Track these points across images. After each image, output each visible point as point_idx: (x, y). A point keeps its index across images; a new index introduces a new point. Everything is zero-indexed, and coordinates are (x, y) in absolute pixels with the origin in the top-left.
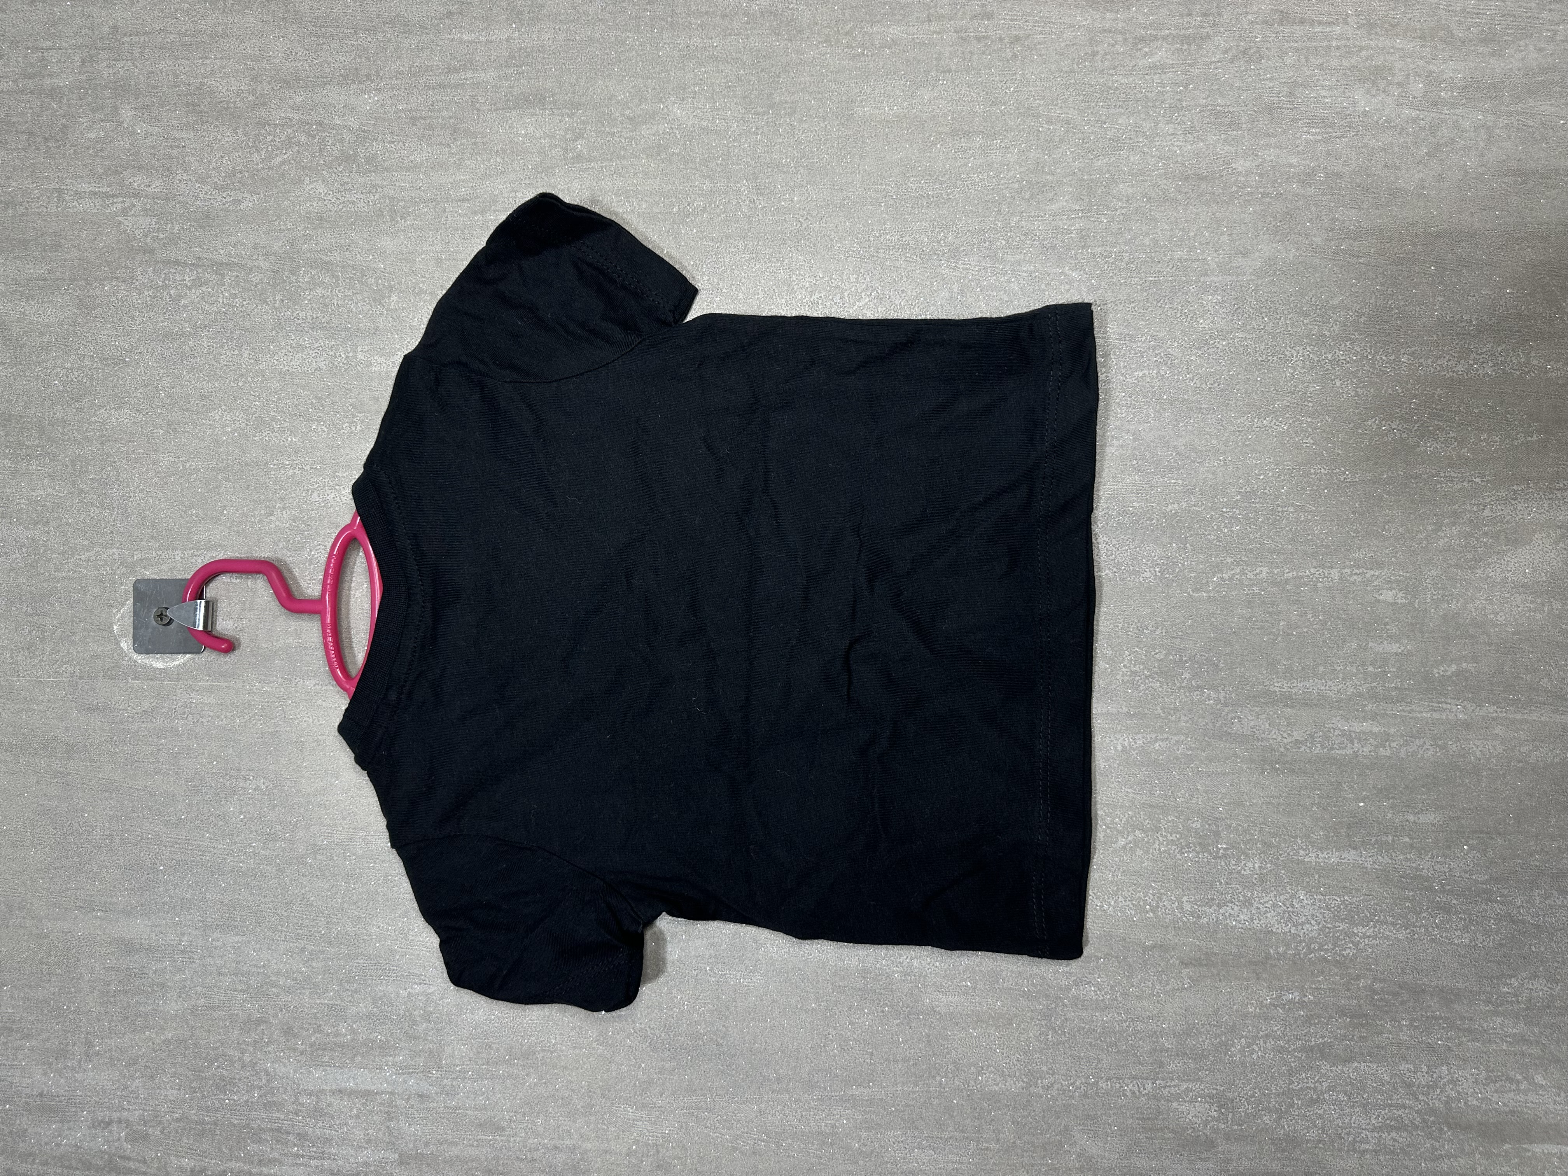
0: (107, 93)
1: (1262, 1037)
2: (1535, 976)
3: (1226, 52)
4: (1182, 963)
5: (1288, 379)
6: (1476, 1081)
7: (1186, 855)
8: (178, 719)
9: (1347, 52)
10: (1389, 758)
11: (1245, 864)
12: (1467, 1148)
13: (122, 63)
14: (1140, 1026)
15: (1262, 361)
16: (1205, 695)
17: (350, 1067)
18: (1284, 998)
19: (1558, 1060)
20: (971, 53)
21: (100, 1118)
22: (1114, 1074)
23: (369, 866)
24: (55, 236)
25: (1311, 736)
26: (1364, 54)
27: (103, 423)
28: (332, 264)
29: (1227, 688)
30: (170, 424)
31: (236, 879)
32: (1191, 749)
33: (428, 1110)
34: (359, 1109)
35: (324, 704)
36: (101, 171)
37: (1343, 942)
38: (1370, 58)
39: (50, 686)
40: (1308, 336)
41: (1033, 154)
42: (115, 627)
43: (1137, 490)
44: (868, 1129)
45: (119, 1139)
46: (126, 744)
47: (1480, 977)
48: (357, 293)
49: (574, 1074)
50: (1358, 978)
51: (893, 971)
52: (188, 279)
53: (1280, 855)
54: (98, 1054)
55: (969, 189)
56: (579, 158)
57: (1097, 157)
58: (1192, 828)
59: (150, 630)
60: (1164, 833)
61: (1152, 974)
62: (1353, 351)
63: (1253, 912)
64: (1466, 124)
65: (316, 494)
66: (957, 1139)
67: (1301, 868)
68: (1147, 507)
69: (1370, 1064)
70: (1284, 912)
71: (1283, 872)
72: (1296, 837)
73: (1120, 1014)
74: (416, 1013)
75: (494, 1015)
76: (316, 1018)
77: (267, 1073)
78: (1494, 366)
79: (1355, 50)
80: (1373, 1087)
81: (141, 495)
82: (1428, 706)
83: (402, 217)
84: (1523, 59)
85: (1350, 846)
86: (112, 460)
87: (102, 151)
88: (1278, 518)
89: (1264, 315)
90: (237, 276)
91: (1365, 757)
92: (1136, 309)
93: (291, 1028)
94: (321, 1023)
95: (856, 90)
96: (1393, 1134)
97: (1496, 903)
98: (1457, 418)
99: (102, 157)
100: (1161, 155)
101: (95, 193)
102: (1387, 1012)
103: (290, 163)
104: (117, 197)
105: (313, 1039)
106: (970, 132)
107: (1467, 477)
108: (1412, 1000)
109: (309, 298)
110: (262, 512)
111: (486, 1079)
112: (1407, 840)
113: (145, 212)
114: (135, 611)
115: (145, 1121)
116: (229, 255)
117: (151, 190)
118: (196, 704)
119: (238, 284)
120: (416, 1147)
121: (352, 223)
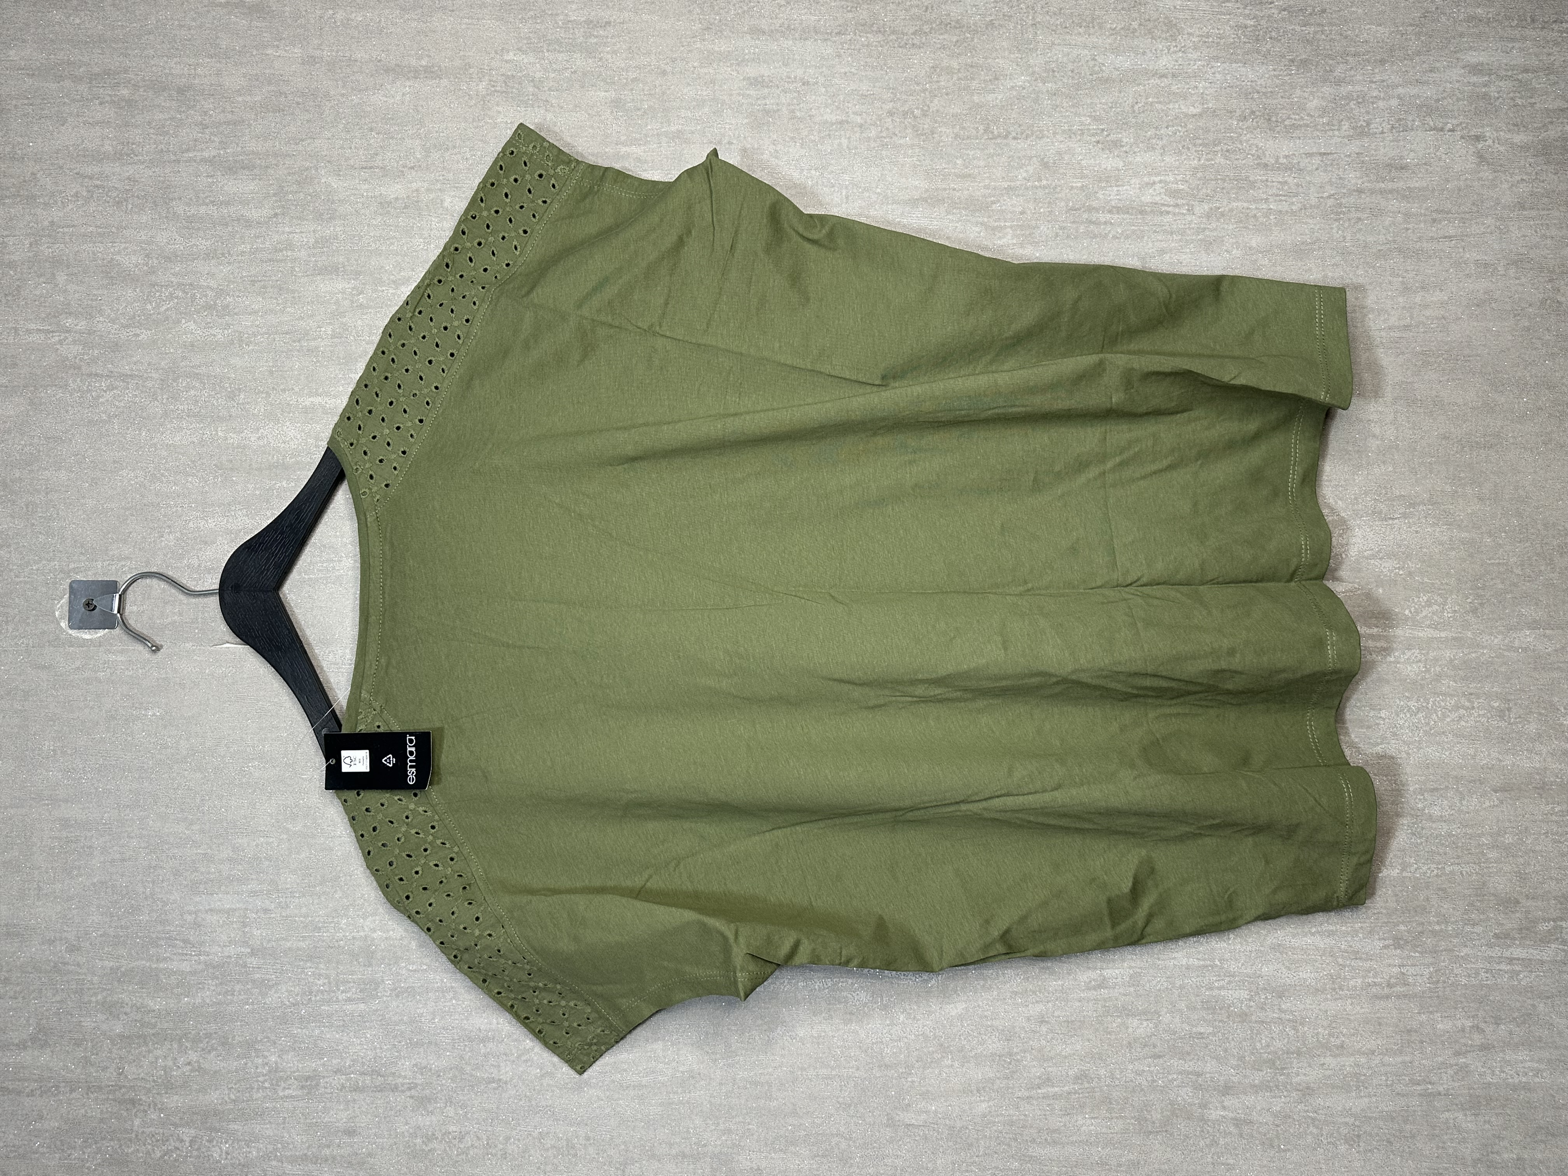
8: (100, 672)
13: (57, 246)
17: (217, 894)
21: (48, 938)
24: (13, 358)
27: (48, 480)
28: (201, 375)
30: (92, 479)
33: (270, 918)
34: (224, 921)
35: (198, 658)
36: (43, 315)
39: (12, 653)
42: (57, 613)
45: (61, 951)
46: (65, 690)
48: (218, 393)
52: (104, 385)
54: (46, 895)
59: (81, 614)
65: (192, 523)
74: (261, 855)
76: (195, 863)
77: (162, 901)
81: (74, 526)
83: (247, 345)
86: (54, 504)
87: (45, 302)
90: (137, 383)
93: (178, 870)
94: (198, 866)
99: (45, 307)
101: (40, 330)
103: (172, 310)
104: (55, 332)
105: (193, 876)
109: (186, 396)
110: (156, 535)
113: (74, 342)
114: (70, 602)
115: (79, 938)
116: (132, 370)
117: (78, 327)
118: (112, 662)
119: (137, 389)
120: (262, 943)
121: (214, 349)
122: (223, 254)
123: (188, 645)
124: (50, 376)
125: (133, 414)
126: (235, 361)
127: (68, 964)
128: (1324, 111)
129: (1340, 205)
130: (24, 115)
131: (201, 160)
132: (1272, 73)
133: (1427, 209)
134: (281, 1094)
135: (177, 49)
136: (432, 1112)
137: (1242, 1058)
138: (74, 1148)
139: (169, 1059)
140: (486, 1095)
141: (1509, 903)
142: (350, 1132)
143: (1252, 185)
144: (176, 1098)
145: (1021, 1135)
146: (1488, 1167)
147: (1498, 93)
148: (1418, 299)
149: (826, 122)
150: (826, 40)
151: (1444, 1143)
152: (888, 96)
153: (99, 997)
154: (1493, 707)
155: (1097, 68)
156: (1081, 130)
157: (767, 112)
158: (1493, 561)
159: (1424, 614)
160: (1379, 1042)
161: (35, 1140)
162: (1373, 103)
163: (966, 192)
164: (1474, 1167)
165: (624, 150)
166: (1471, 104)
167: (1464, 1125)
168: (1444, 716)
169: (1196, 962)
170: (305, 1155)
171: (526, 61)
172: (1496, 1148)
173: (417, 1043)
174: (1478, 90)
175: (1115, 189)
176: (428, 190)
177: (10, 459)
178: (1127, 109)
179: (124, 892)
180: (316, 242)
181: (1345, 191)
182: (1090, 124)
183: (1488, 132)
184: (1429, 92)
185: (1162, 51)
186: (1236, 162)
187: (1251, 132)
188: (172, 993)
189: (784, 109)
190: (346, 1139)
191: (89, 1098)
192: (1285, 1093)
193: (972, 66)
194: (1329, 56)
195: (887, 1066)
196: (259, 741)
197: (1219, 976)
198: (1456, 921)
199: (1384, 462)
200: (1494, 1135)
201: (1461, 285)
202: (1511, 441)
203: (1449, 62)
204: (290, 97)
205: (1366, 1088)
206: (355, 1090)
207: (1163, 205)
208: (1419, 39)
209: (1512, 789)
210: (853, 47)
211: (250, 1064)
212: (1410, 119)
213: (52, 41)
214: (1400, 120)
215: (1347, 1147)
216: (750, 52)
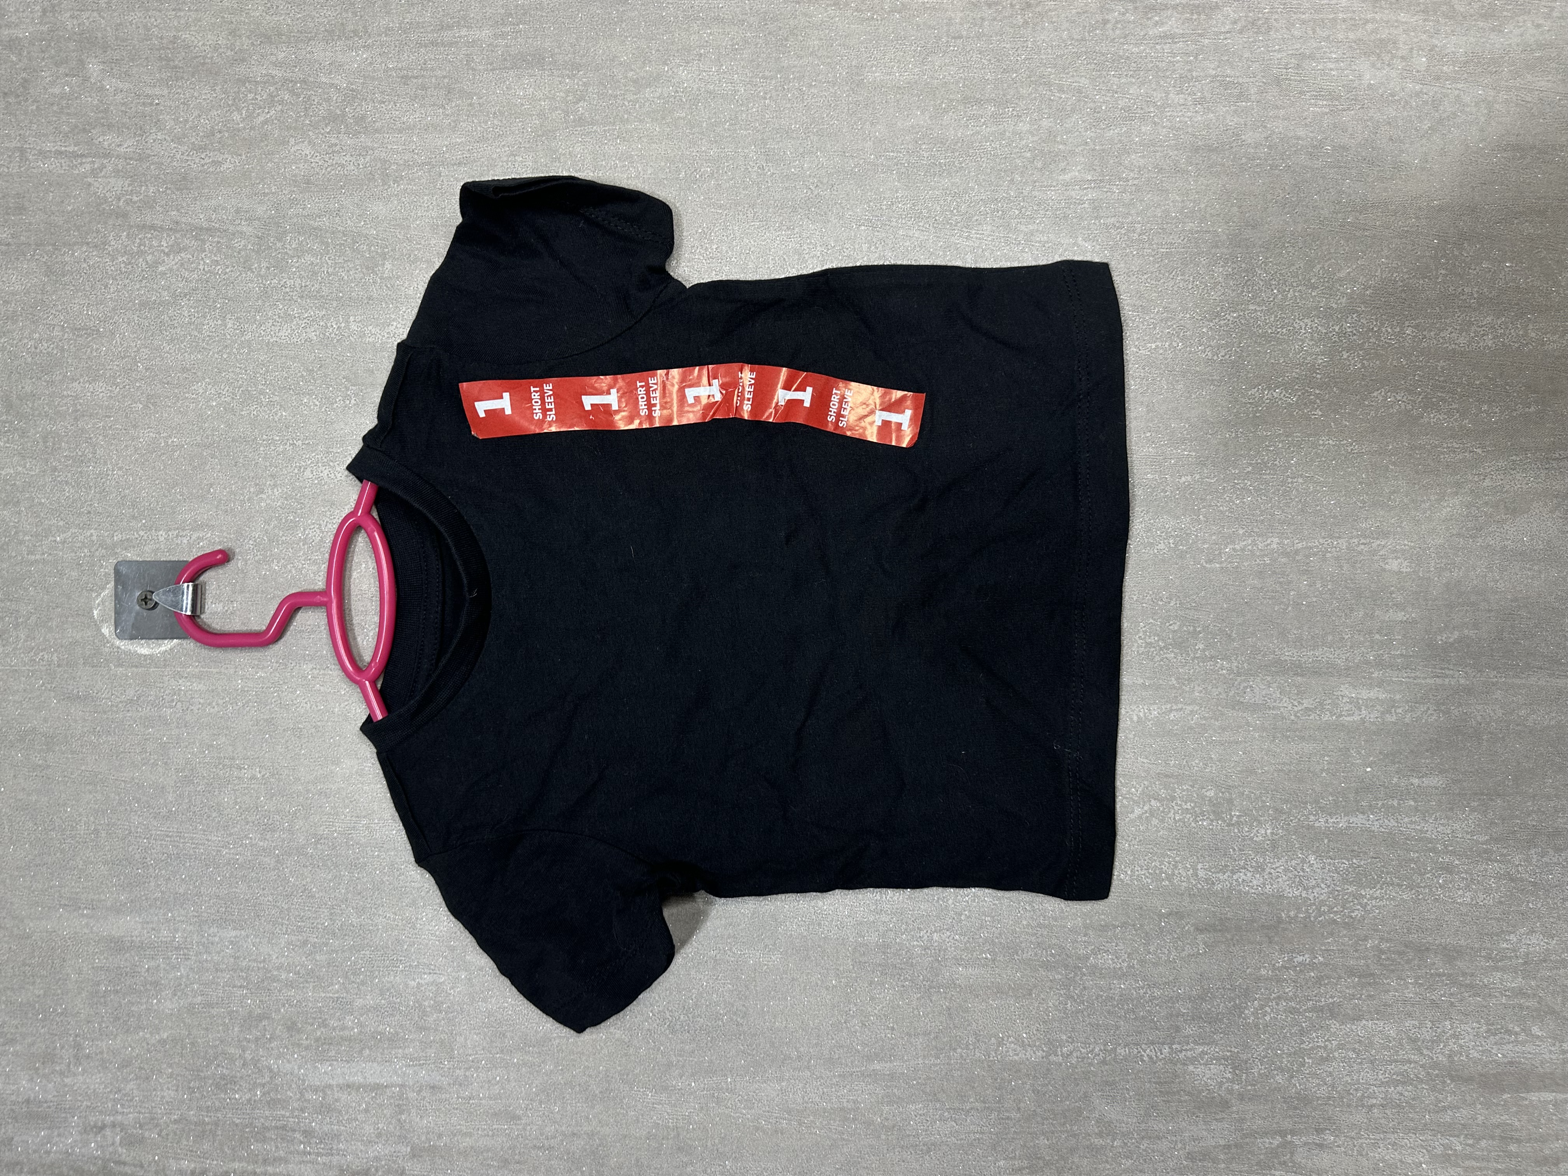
0: (72, 45)
1: (1274, 998)
2: (1532, 931)
3: (1235, 22)
4: (1198, 929)
5: (1297, 350)
6: (1477, 1035)
7: (1200, 823)
8: (166, 707)
9: (1353, 25)
10: (1395, 724)
11: (1257, 831)
12: (1468, 1098)
13: (87, 14)
14: (1157, 993)
15: (1271, 333)
16: (1219, 665)
17: (358, 1061)
18: (1295, 960)
19: (1553, 1012)
20: (983, 19)
21: (92, 1123)
22: (1132, 1040)
23: (373, 855)
24: (18, 198)
25: (1321, 704)
26: (1369, 27)
27: (76, 397)
28: (321, 230)
29: (1239, 658)
30: (149, 397)
31: (232, 872)
32: (1205, 718)
33: (440, 1101)
34: (368, 1104)
35: (322, 688)
36: (65, 128)
37: (1352, 904)
38: (1375, 31)
39: (25, 675)
40: (1317, 308)
41: (1045, 123)
42: (95, 612)
43: (1151, 462)
44: (889, 1103)
45: (113, 1144)
46: (110, 734)
47: (1481, 934)
48: (348, 261)
49: (591, 1059)
50: (1366, 939)
51: (914, 946)
52: (165, 245)
53: (1291, 821)
54: (88, 1057)
55: (981, 158)
56: (580, 121)
57: (1108, 126)
58: (1206, 796)
59: (133, 614)
60: (1179, 802)
61: (1168, 941)
62: (1360, 323)
63: (1266, 877)
64: (1467, 99)
65: (309, 469)
66: (978, 1110)
67: (1311, 833)
68: (1161, 479)
69: (1377, 1022)
70: (1296, 876)
71: (1294, 837)
72: (1306, 803)
73: (1137, 981)
74: (426, 1003)
75: (507, 1003)
76: (320, 1012)
77: (271, 1070)
78: (1494, 338)
79: (1360, 23)
80: (1380, 1043)
81: (120, 473)
82: (1432, 672)
83: (395, 181)
84: (1522, 35)
85: (1358, 810)
86: (87, 436)
87: (68, 106)
88: (1288, 489)
89: (1273, 287)
90: (218, 242)
91: (1373, 723)
92: (1149, 281)
93: (294, 1023)
94: (327, 1017)
95: (865, 56)
96: (1400, 1088)
97: (1496, 862)
98: (1459, 390)
99: (68, 114)
100: (1172, 126)
101: (61, 153)
102: (1393, 971)
103: (273, 123)
104: (86, 157)
105: (319, 1034)
106: (982, 100)
107: (1467, 447)
108: (1417, 959)
109: (297, 265)
110: (252, 490)
111: (500, 1068)
112: (1413, 803)
113: (117, 172)
114: (116, 595)
115: (141, 1124)
116: (210, 220)
117: (122, 150)
118: (186, 692)
119: (219, 250)
120: (428, 1139)
121: (342, 187)
122: (355, 32)
123: (307, 667)
124: (78, 228)
125: (213, 293)
126: (378, 208)
177: (16, 363)
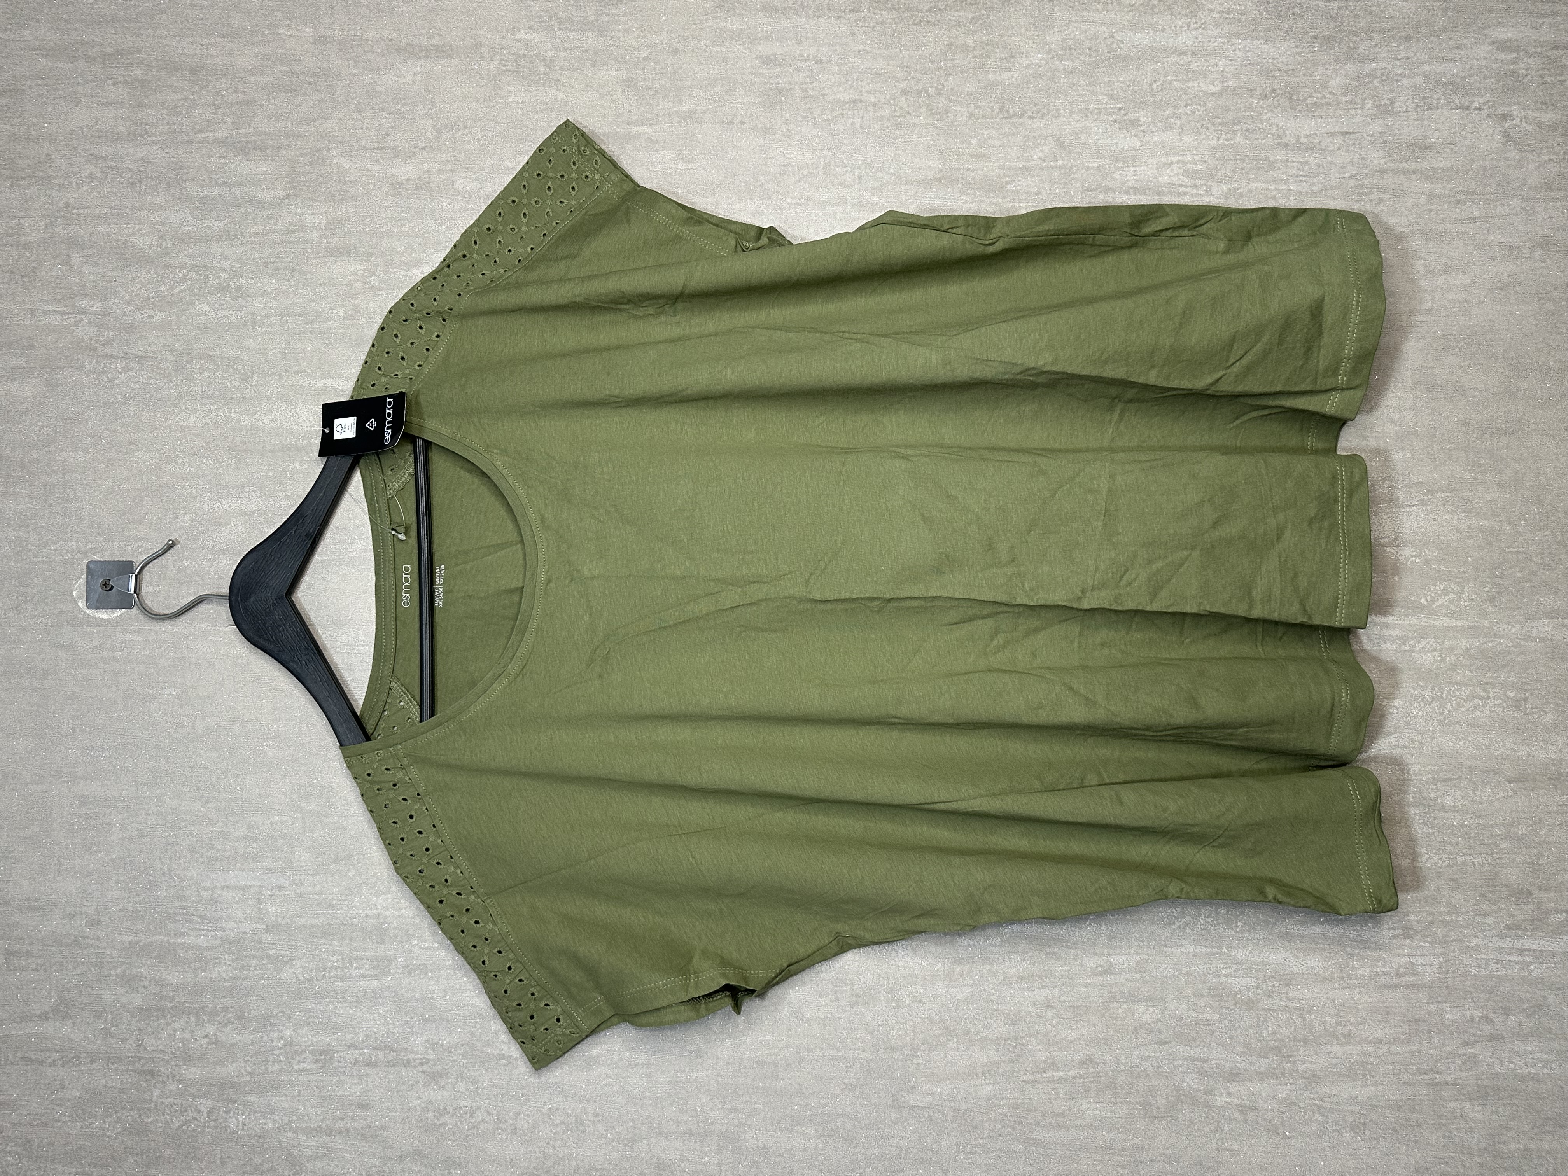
8: (117, 651)
17: (233, 871)
21: (68, 913)
24: (30, 340)
27: (65, 461)
28: (215, 357)
30: (109, 460)
31: (157, 753)
33: (285, 895)
34: (239, 898)
35: (214, 638)
36: (59, 297)
39: (31, 632)
42: (75, 593)
45: (81, 926)
46: (83, 668)
48: (231, 375)
52: (119, 367)
54: (67, 870)
59: (98, 594)
65: (206, 505)
76: (211, 840)
77: (179, 877)
81: (91, 507)
83: (259, 327)
86: (71, 484)
87: (61, 283)
90: (152, 365)
93: (194, 847)
94: (214, 843)
99: (61, 288)
101: (56, 312)
103: (186, 292)
104: (71, 314)
105: (209, 854)
109: (200, 378)
111: (322, 874)
113: (90, 323)
114: (87, 582)
115: (99, 913)
116: (147, 351)
117: (94, 309)
118: (129, 641)
119: (152, 370)
120: (277, 920)
121: (227, 330)
122: (236, 236)
123: (204, 626)
124: (66, 357)
125: (148, 395)
126: (249, 343)
127: (88, 937)
128: (1346, 90)
129: (1362, 185)
130: (39, 96)
131: (214, 141)
132: (1295, 50)
133: (1451, 190)
134: (296, 1067)
135: (189, 29)
136: (444, 1087)
137: (1247, 1045)
138: (96, 1117)
139: (187, 1031)
140: (496, 1071)
141: (1521, 894)
142: (363, 1106)
143: (1272, 165)
144: (193, 1069)
145: (1026, 1118)
146: (1495, 1156)
147: (1527, 70)
148: (1440, 283)
149: (839, 101)
150: (839, 17)
151: (1450, 1132)
152: (901, 74)
153: (119, 971)
154: (1508, 697)
155: (1115, 46)
156: (1098, 109)
157: (780, 91)
158: (1511, 549)
159: (1440, 602)
160: (1387, 1032)
161: (58, 1108)
162: (1397, 81)
163: (980, 172)
164: (1480, 1156)
165: (635, 130)
166: (1498, 81)
167: (1471, 1115)
168: (1459, 706)
169: (1204, 950)
170: (320, 1127)
171: (537, 39)
172: (1503, 1138)
173: (429, 1019)
174: (1505, 67)
175: (1132, 169)
176: (439, 171)
177: (28, 440)
178: (1145, 87)
179: (142, 869)
180: (329, 223)
181: (1367, 171)
182: (1107, 103)
183: (1515, 110)
184: (1455, 69)
185: (1182, 27)
186: (1256, 142)
187: (1272, 111)
188: (189, 967)
189: (797, 88)
190: (359, 1112)
191: (109, 1069)
192: (1291, 1080)
193: (987, 44)
194: (1354, 33)
195: (893, 1049)
196: (273, 720)
197: (1226, 963)
198: (1468, 912)
199: (1402, 449)
200: (1501, 1125)
201: (1484, 268)
202: (1533, 427)
203: (1476, 38)
204: (302, 77)
205: (1373, 1077)
206: (368, 1065)
207: (1182, 186)
208: (1446, 14)
209: (1527, 780)
210: (867, 25)
211: (265, 1038)
212: (1436, 97)
213: (66, 21)
214: (1425, 98)
215: (1353, 1135)
216: (762, 31)
